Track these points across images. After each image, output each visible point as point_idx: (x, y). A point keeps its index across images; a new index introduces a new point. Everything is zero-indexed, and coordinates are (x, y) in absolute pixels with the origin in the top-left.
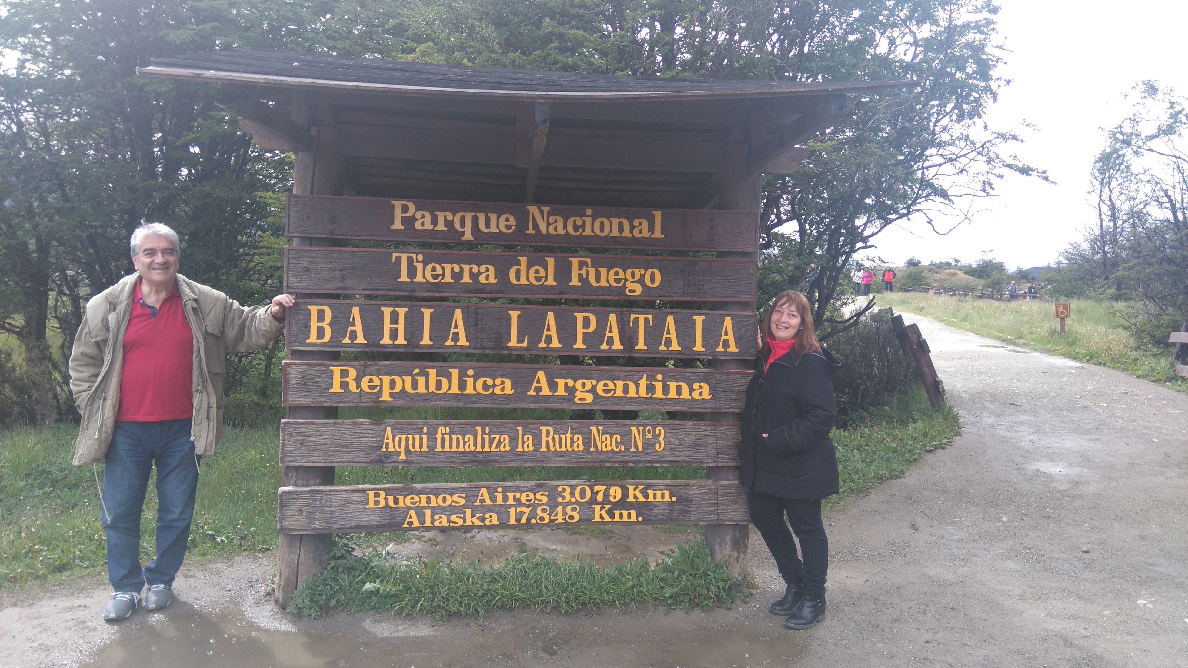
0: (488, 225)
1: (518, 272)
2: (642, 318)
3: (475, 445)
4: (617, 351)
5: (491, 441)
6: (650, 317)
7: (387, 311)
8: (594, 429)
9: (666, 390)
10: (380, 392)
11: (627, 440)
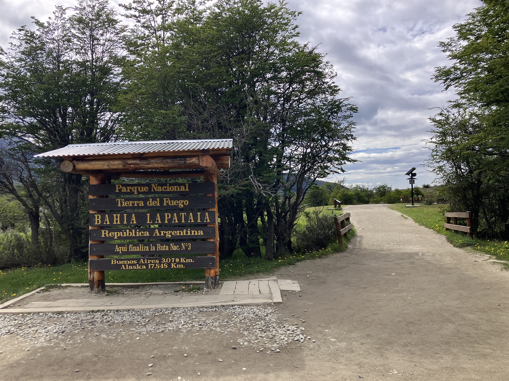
0: (141, 190)
1: (149, 203)
2: (183, 214)
3: (139, 249)
4: (177, 223)
5: (144, 248)
6: (185, 214)
7: (115, 215)
8: (171, 244)
9: (191, 233)
10: (114, 236)
11: (180, 247)
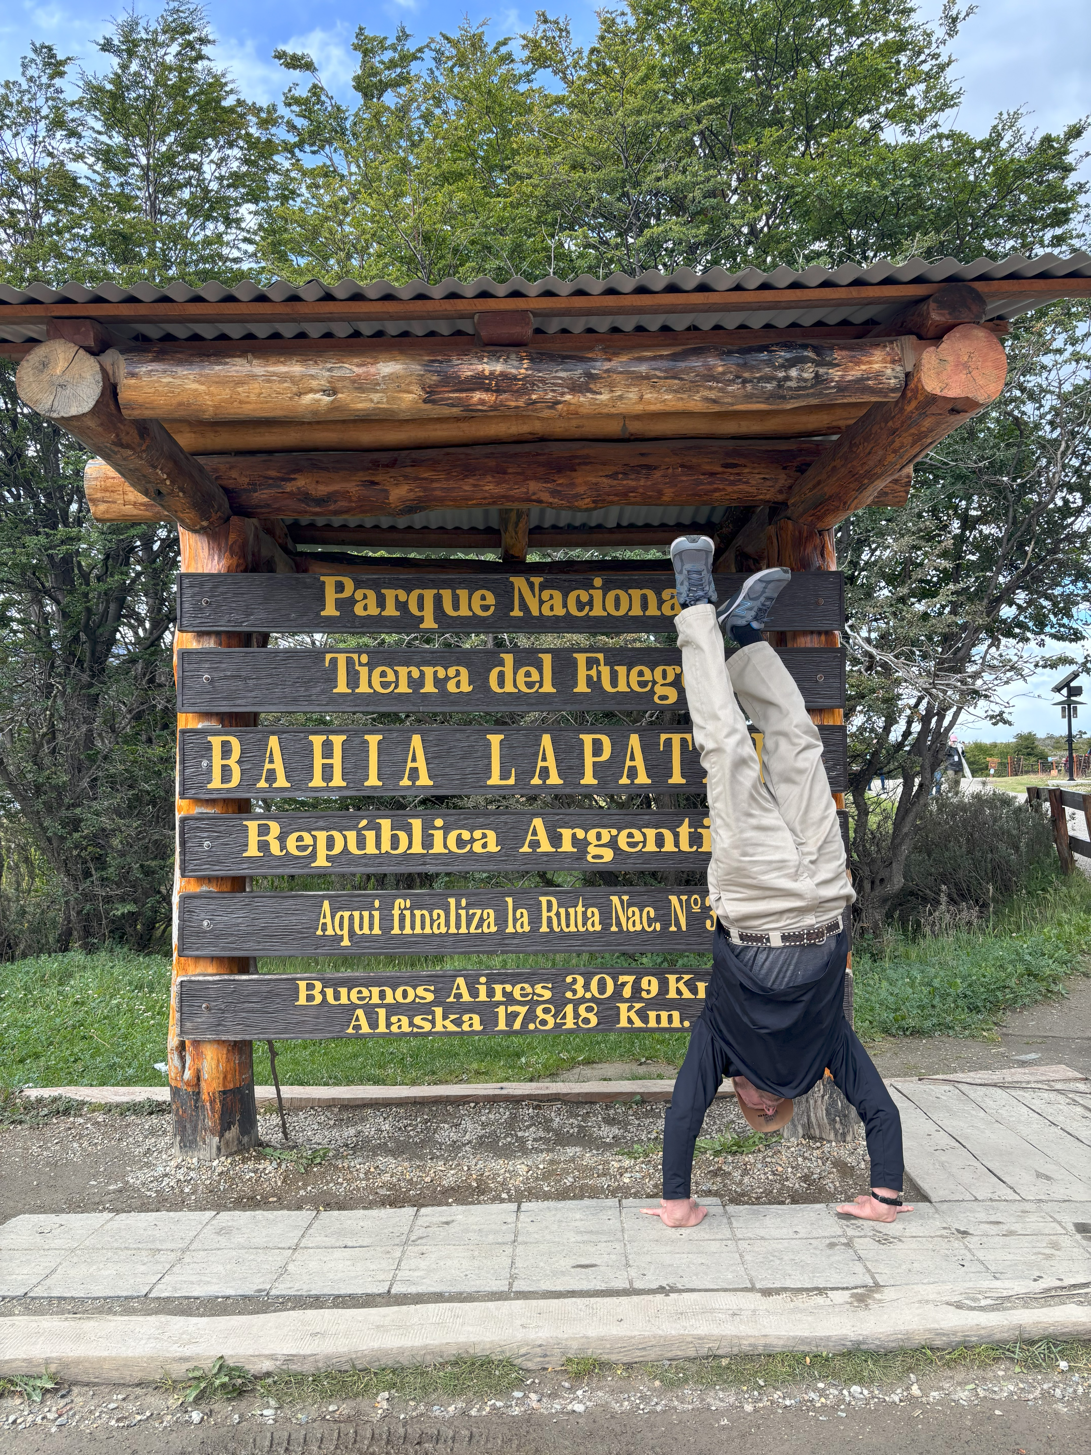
0: (456, 607)
1: (501, 676)
3: (447, 924)
4: (644, 786)
5: (470, 919)
7: (317, 741)
8: (615, 899)
10: (313, 856)
11: (664, 915)
